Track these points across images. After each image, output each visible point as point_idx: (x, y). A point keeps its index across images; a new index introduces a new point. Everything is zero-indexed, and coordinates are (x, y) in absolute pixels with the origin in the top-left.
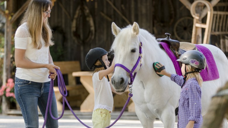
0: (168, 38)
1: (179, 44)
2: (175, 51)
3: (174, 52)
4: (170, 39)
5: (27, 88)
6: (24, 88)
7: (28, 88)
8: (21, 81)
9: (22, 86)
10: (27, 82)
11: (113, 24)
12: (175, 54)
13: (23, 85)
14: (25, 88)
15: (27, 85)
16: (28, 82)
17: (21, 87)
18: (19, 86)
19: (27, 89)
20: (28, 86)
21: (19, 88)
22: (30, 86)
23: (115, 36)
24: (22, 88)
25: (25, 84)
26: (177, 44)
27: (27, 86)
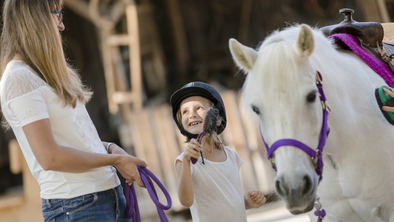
0: (349, 20)
1: (382, 28)
2: (375, 49)
3: (374, 53)
4: (355, 23)
5: (92, 213)
6: (85, 214)
7: (93, 215)
8: (74, 202)
9: (79, 211)
10: (87, 198)
11: (233, 43)
12: (379, 55)
13: (79, 209)
14: (87, 216)
15: (89, 207)
16: (90, 199)
17: (75, 215)
18: (68, 213)
19: (93, 217)
20: (93, 208)
21: (71, 218)
22: (97, 206)
23: (246, 70)
24: (80, 216)
25: (83, 204)
26: (377, 30)
27: (91, 209)
